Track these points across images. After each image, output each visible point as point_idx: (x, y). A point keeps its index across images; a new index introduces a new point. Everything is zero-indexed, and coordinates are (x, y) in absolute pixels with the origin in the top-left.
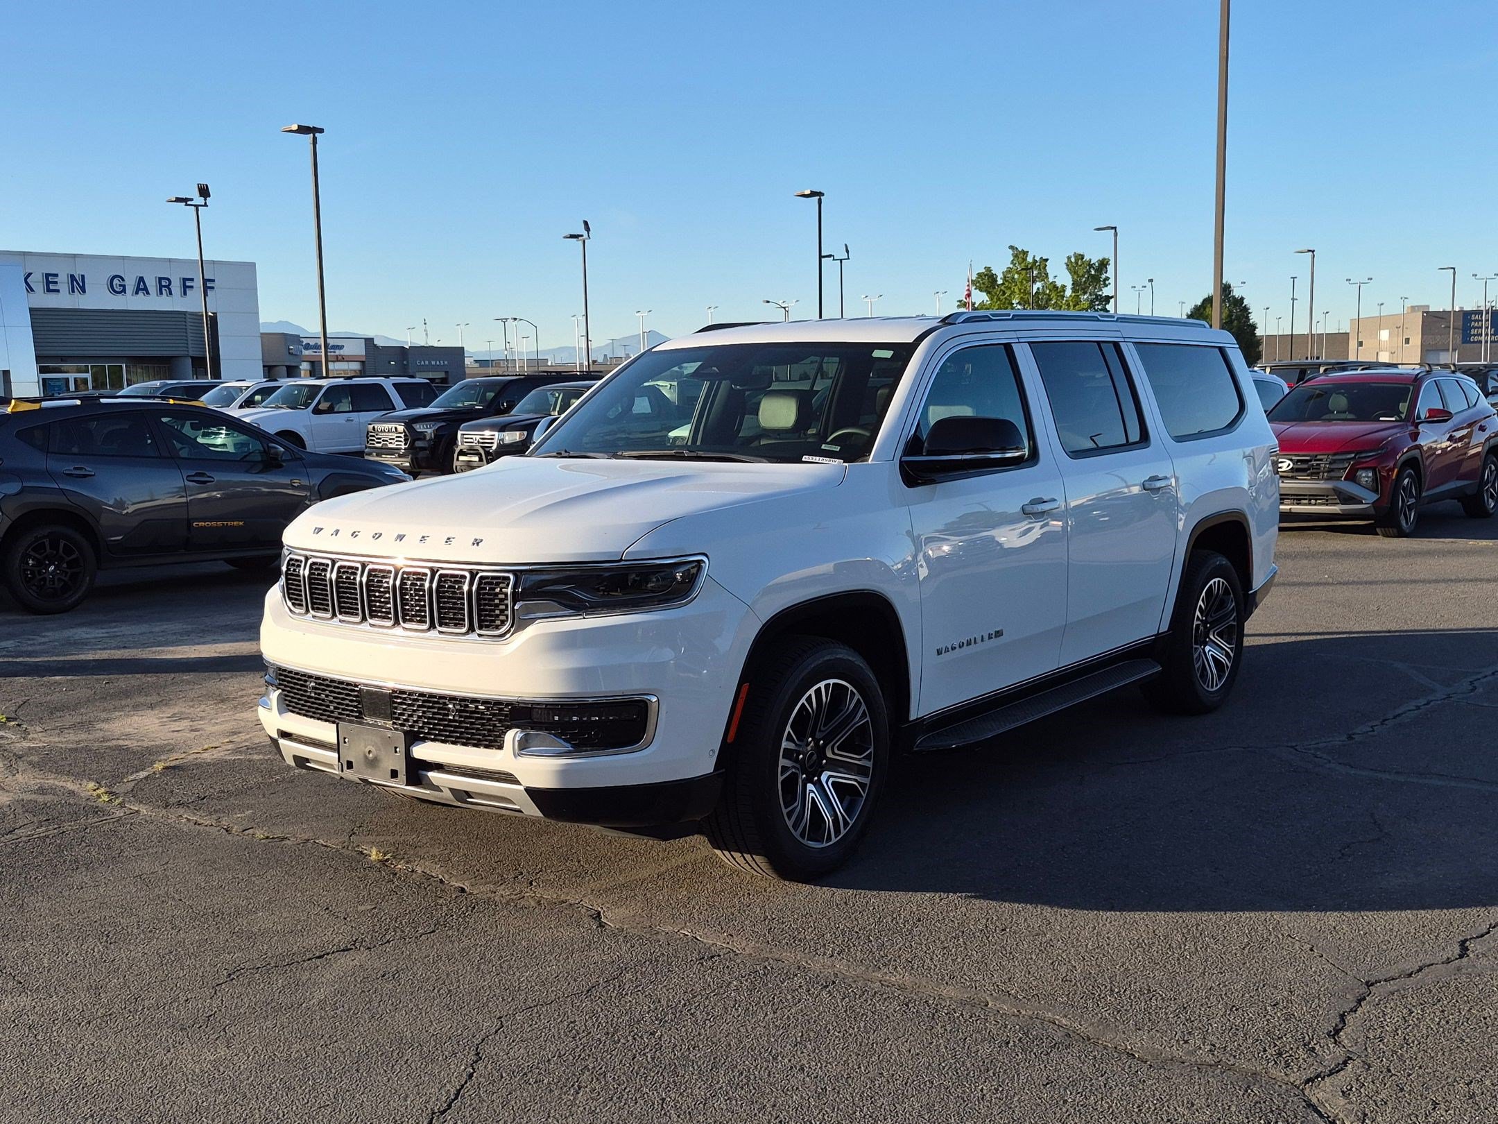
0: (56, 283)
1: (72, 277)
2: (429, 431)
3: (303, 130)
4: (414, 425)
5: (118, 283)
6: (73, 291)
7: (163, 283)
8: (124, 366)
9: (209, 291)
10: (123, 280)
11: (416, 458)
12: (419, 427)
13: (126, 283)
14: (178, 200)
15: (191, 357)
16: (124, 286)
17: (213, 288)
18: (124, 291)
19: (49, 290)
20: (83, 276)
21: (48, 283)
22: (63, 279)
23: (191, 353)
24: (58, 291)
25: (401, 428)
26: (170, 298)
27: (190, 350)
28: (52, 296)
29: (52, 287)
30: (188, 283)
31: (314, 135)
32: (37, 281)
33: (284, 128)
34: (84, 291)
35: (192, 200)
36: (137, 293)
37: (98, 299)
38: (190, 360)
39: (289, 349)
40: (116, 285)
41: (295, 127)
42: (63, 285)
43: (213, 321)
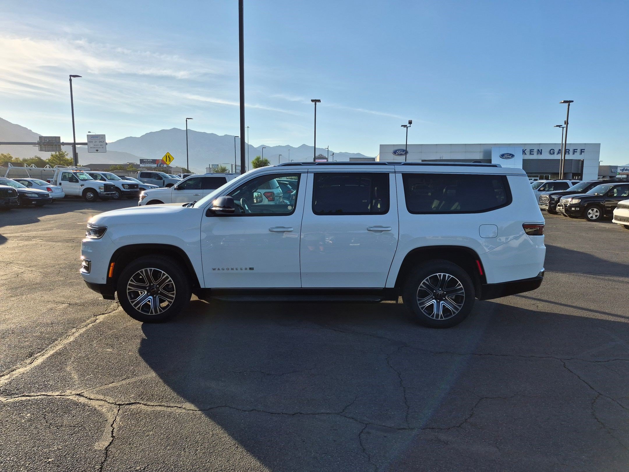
0: (533, 152)
1: (538, 150)
2: (556, 198)
3: (565, 102)
4: (551, 196)
5: (552, 151)
6: (538, 154)
7: (567, 151)
8: (550, 175)
9: (582, 153)
10: (554, 150)
11: (550, 206)
12: (553, 197)
13: (555, 151)
14: (557, 126)
15: (572, 173)
16: (554, 152)
17: (584, 152)
18: (554, 154)
19: (531, 154)
20: (542, 150)
21: (531, 152)
22: (536, 150)
23: (572, 172)
24: (533, 154)
25: (548, 196)
26: (568, 155)
27: (572, 171)
28: (532, 156)
29: (532, 153)
30: (575, 151)
31: (569, 103)
32: (528, 152)
33: (560, 102)
34: (541, 154)
35: (562, 126)
36: (558, 154)
37: (546, 156)
38: (572, 174)
39: (611, 171)
40: (552, 152)
41: (563, 102)
42: (535, 153)
43: (583, 162)
